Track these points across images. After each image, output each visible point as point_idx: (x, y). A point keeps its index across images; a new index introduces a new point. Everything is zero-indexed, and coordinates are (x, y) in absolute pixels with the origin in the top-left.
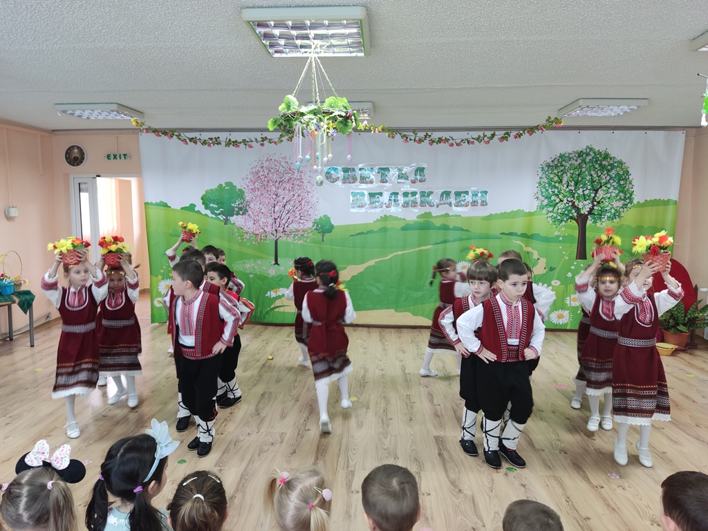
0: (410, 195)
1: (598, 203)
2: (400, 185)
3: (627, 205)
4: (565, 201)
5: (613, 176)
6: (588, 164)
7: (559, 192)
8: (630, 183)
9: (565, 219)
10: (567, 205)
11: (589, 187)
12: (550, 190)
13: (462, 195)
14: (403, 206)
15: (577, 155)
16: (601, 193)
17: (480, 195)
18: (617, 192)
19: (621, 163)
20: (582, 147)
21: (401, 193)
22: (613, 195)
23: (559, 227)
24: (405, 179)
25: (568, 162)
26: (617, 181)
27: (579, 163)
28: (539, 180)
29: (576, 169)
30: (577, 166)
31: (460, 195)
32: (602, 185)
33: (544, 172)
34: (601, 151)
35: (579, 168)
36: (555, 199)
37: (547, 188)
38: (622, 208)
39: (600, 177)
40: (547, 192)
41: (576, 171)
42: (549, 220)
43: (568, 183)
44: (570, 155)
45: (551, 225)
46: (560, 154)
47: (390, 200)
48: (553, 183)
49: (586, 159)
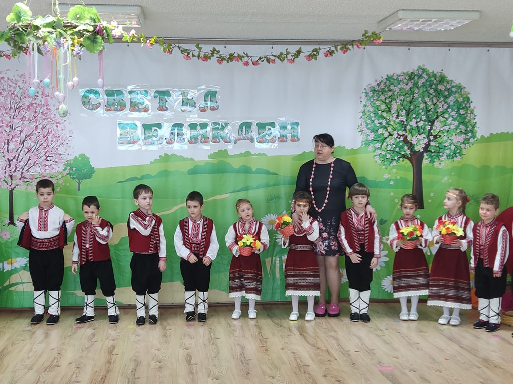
0: (199, 128)
1: (435, 137)
2: (185, 114)
3: (469, 140)
4: (395, 136)
5: (452, 104)
6: (421, 89)
7: (387, 123)
8: (472, 113)
9: (396, 158)
10: (398, 140)
11: (424, 118)
12: (376, 122)
13: (267, 128)
14: (191, 142)
15: (407, 78)
16: (438, 126)
17: (289, 127)
18: (456, 123)
19: (460, 88)
20: (413, 67)
21: (186, 125)
22: (453, 127)
23: (389, 168)
24: (192, 106)
25: (397, 86)
26: (456, 111)
27: (411, 88)
28: (363, 109)
29: (407, 96)
30: (408, 92)
31: (264, 128)
32: (439, 115)
33: (369, 99)
34: (435, 73)
35: (411, 94)
36: (383, 133)
37: (373, 119)
38: (464, 144)
39: (436, 106)
40: (373, 124)
41: (407, 97)
42: (376, 160)
43: (399, 113)
44: (399, 78)
45: (379, 165)
46: (387, 76)
47: (172, 134)
48: (380, 113)
49: (418, 82)
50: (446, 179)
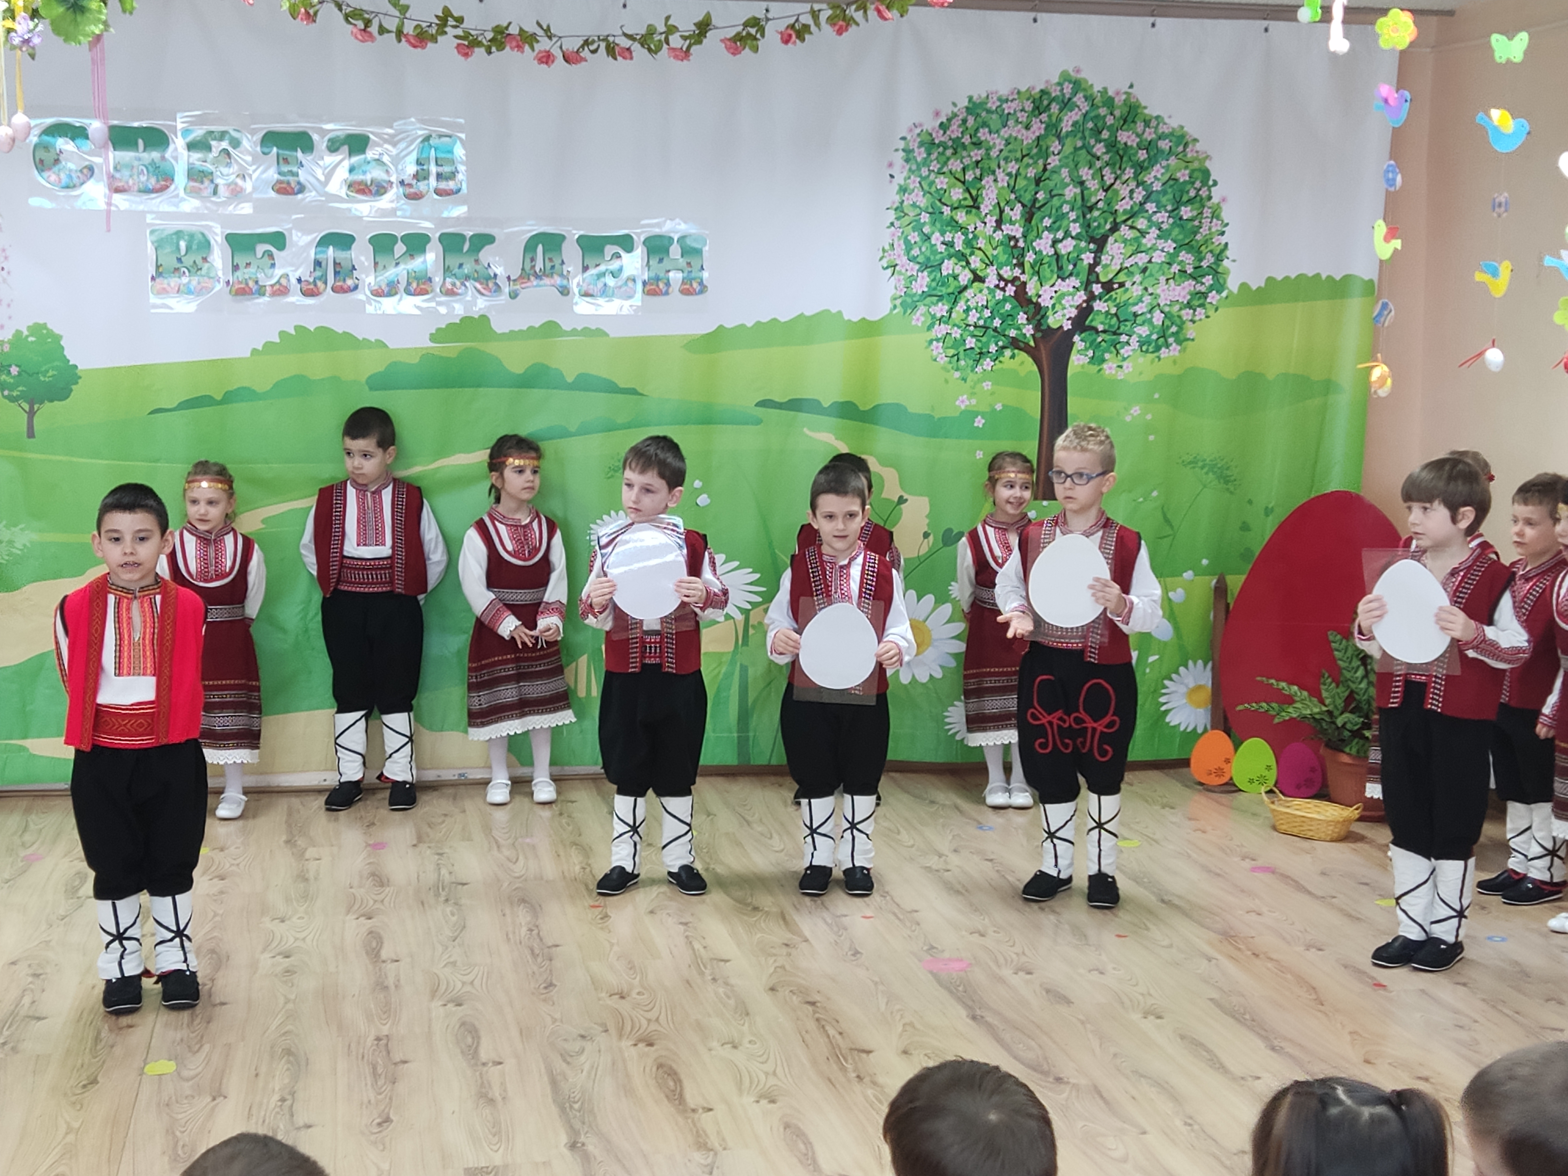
0: (400, 248)
1: (1108, 287)
3: (1205, 295)
4: (992, 280)
5: (1157, 187)
6: (1068, 142)
7: (968, 243)
8: (1216, 215)
9: (993, 348)
10: (999, 295)
11: (1075, 229)
12: (936, 239)
13: (610, 250)
14: (375, 292)
15: (1029, 106)
16: (1115, 253)
17: (675, 251)
18: (1170, 246)
19: (1182, 139)
21: (362, 239)
22: (1159, 258)
23: (971, 377)
25: (997, 132)
26: (1169, 208)
27: (1038, 138)
28: (897, 198)
29: (1026, 159)
30: (1030, 149)
31: (601, 251)
32: (1118, 220)
33: (914, 167)
34: (1111, 93)
35: (1039, 155)
36: (956, 272)
37: (926, 230)
38: (1190, 308)
39: (1110, 192)
40: (927, 244)
41: (1028, 165)
42: (935, 353)
43: (1002, 212)
44: (1004, 106)
45: (944, 369)
46: (970, 99)
47: (318, 263)
48: (946, 210)
49: (1059, 120)
50: (1136, 410)
